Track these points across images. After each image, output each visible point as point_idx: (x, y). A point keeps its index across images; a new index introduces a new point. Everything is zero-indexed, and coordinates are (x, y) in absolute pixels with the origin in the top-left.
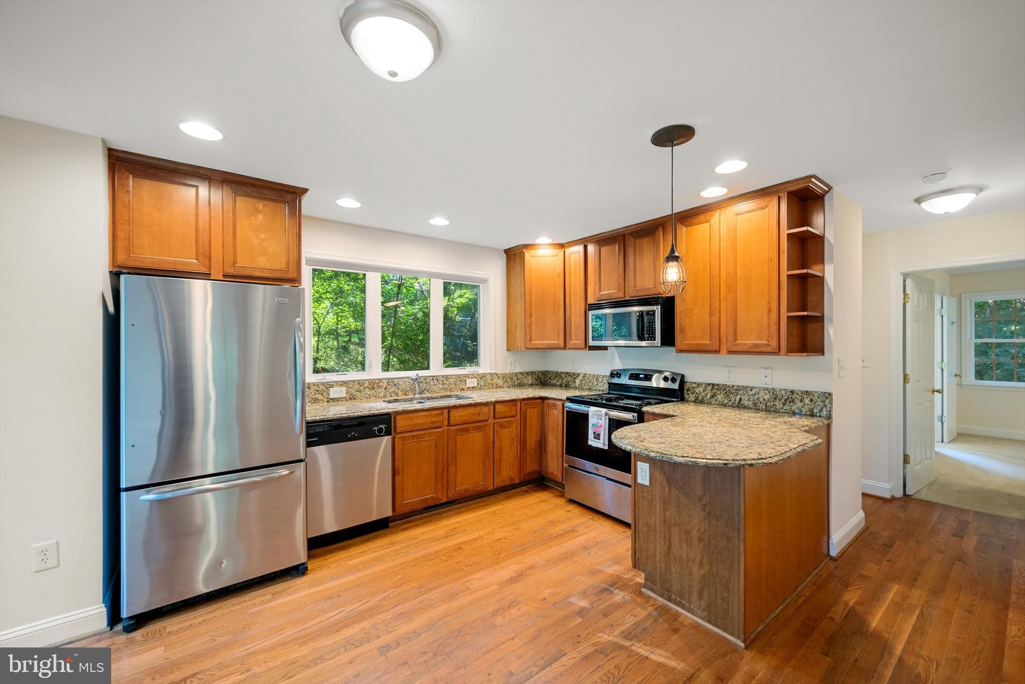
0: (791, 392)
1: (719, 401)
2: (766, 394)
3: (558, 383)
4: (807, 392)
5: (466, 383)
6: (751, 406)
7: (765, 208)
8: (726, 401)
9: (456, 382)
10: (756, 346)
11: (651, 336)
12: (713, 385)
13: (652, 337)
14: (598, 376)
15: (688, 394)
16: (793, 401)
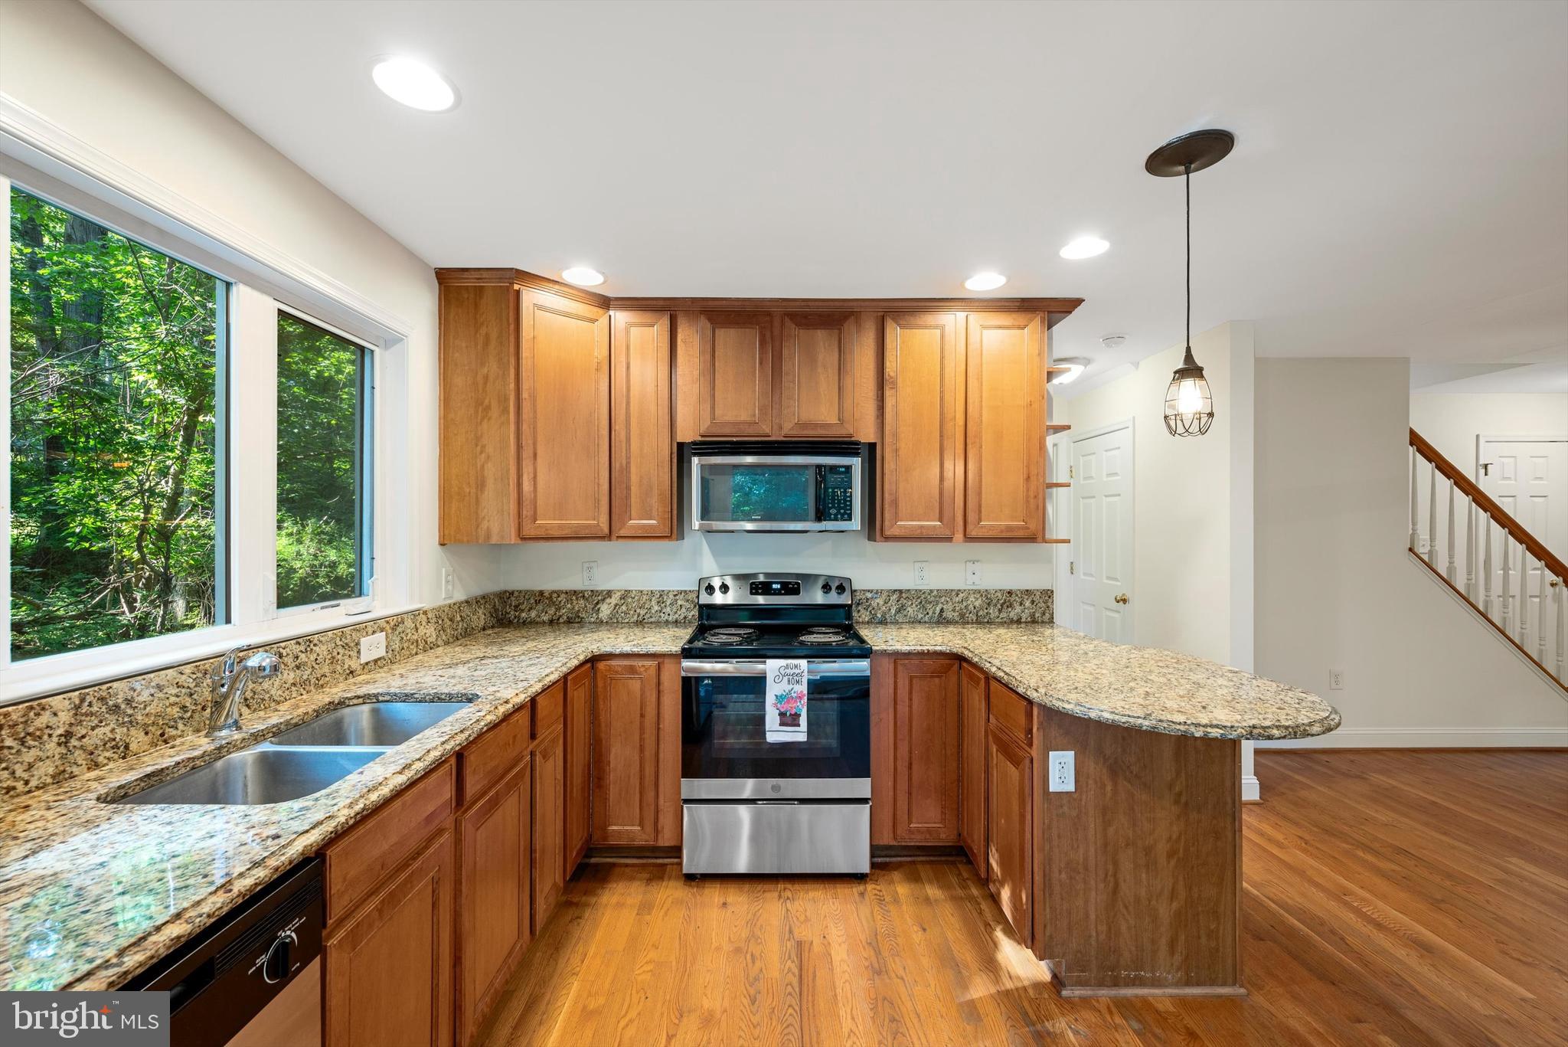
0: (1009, 593)
1: (910, 617)
2: (977, 599)
3: (546, 618)
4: (1027, 591)
5: (359, 652)
6: (957, 619)
7: (1023, 328)
8: (920, 616)
9: (335, 654)
10: (1009, 528)
11: (842, 511)
12: (901, 591)
13: (845, 513)
14: (662, 594)
15: (859, 611)
16: (1011, 606)
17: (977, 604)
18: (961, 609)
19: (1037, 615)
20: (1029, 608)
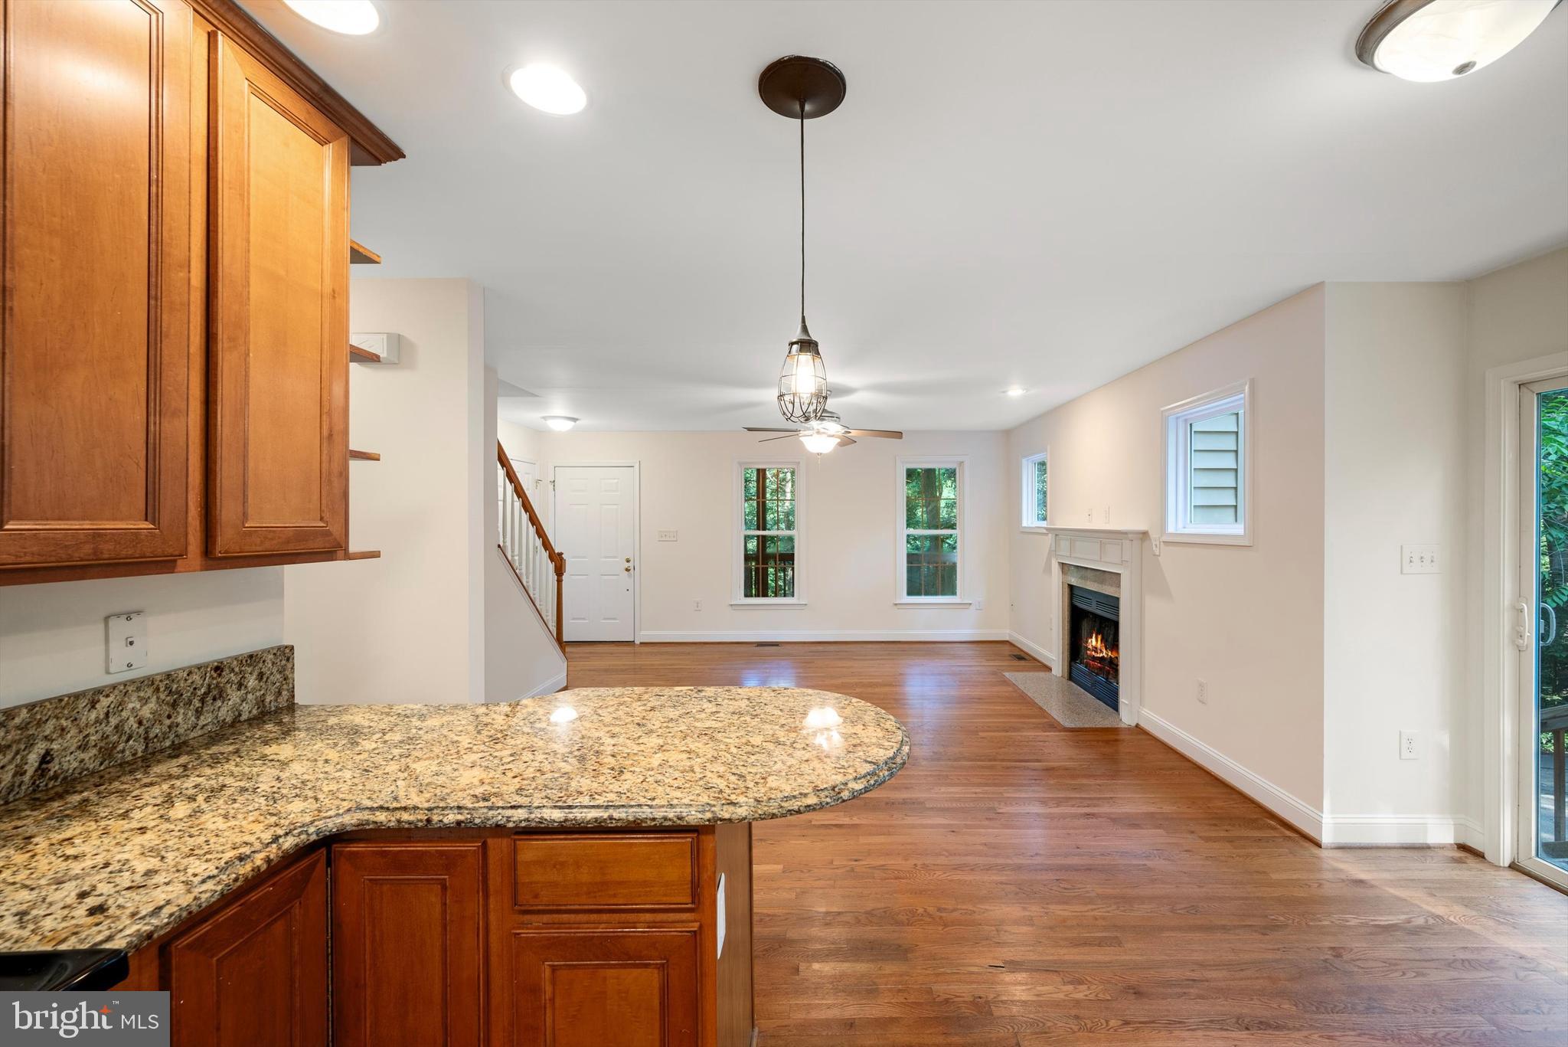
0: (216, 668)
2: (146, 700)
4: (250, 656)
16: (220, 694)
17: (146, 712)
18: (105, 737)
19: (268, 699)
20: (254, 689)
